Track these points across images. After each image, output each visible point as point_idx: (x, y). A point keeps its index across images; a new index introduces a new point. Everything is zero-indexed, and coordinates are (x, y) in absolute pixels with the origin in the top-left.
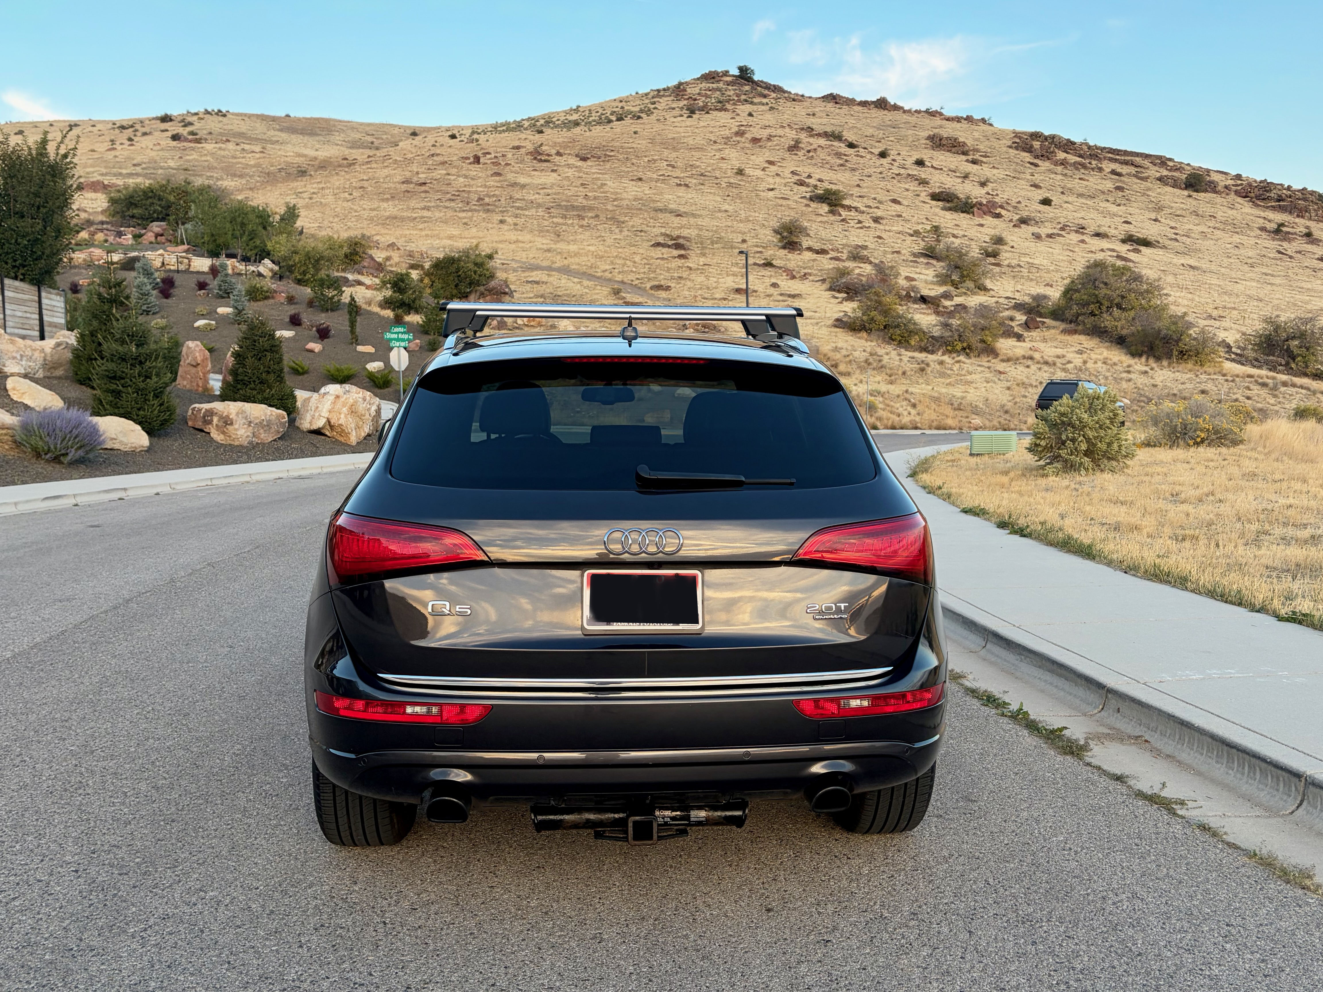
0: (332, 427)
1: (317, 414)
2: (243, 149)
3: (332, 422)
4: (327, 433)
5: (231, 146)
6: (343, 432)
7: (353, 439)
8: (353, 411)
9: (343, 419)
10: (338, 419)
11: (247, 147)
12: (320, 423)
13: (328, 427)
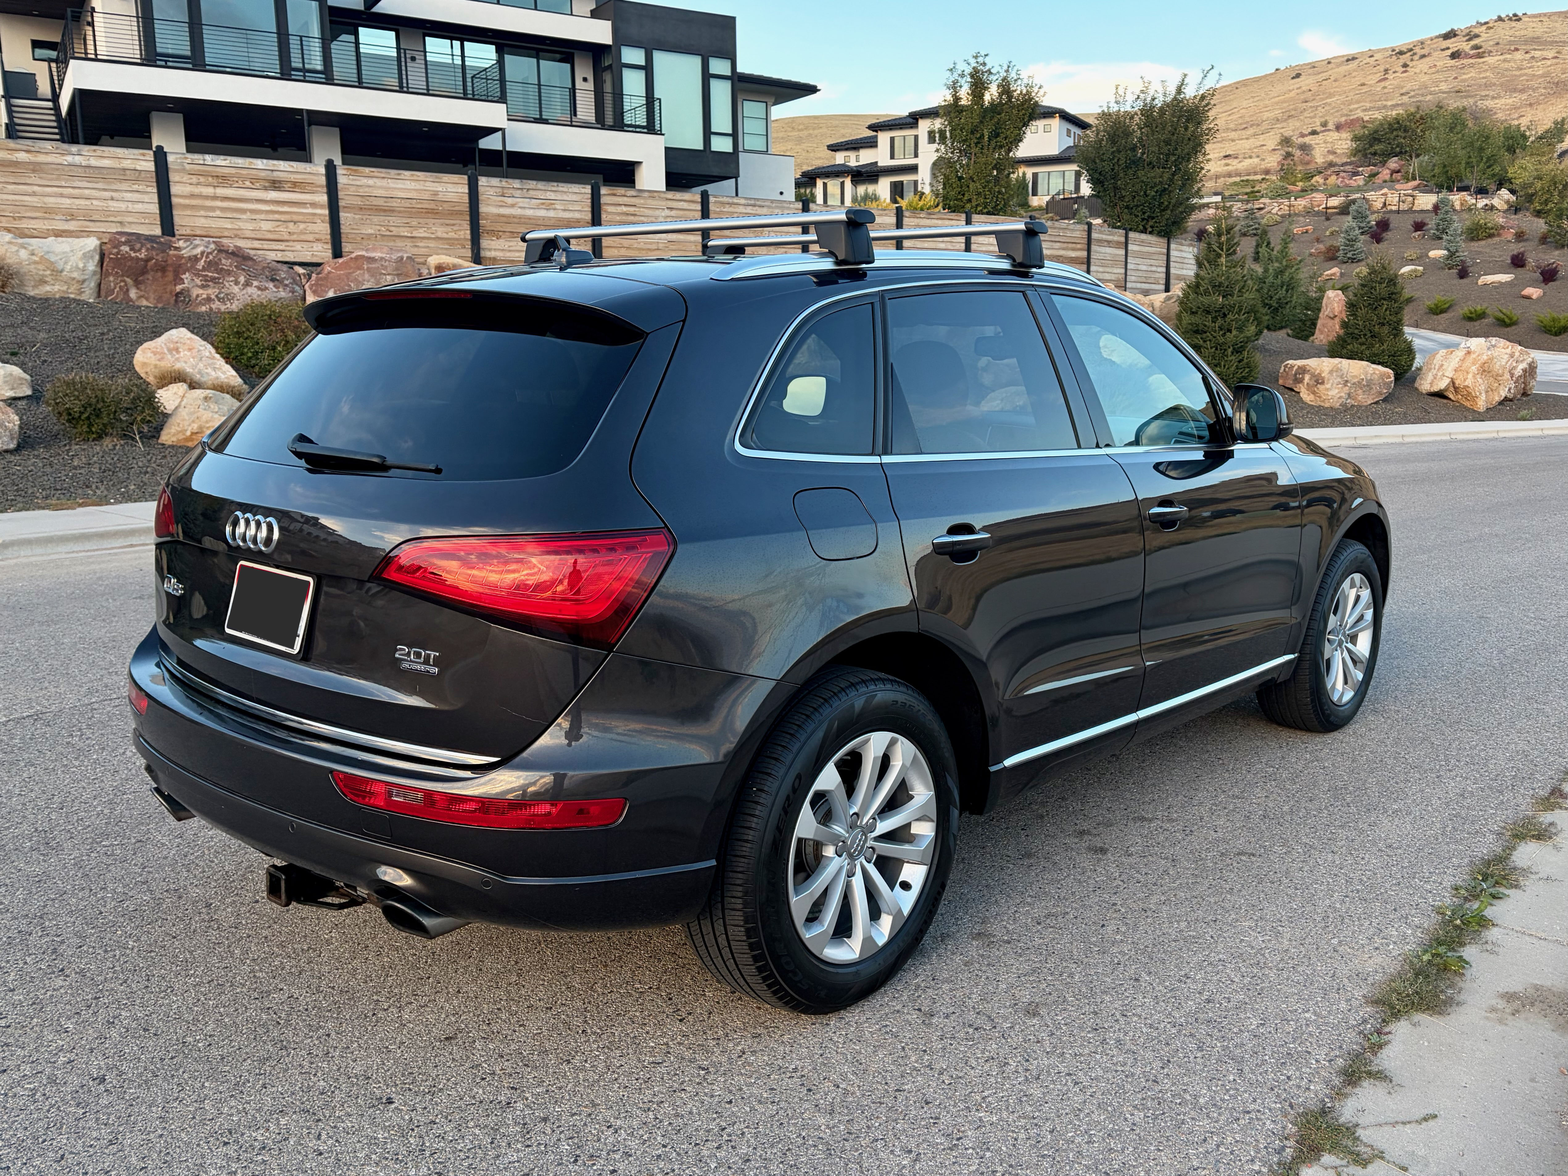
0: (1456, 389)
1: (1440, 374)
2: (1533, 57)
3: (1457, 383)
4: (1451, 396)
5: (1518, 55)
6: (1469, 396)
7: (1481, 404)
8: (1485, 370)
9: (1471, 380)
10: (1465, 380)
11: (1537, 54)
12: (1442, 385)
13: (1452, 389)
